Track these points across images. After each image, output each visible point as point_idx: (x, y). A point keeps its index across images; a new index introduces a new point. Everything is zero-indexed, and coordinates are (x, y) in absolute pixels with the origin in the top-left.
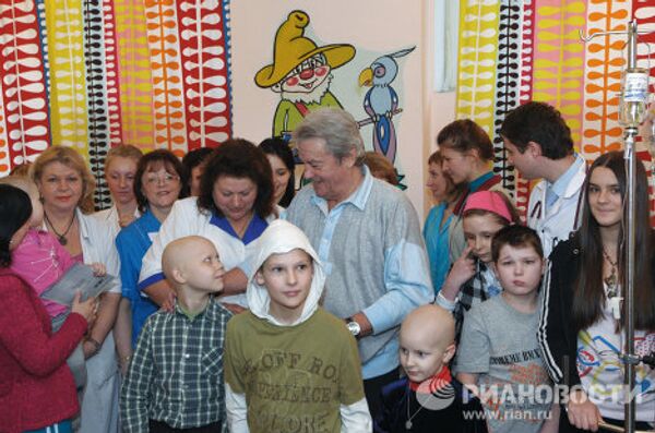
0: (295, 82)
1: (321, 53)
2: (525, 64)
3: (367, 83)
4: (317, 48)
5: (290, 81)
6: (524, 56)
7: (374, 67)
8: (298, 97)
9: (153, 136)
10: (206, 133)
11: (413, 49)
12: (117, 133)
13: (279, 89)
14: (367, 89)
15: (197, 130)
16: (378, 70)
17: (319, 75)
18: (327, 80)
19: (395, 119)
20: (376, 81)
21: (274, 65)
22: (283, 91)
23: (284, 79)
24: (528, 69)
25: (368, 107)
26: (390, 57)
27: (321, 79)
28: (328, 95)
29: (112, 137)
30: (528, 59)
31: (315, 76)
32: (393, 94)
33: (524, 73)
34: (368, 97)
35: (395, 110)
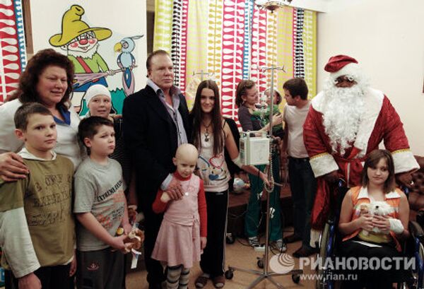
0: (76, 45)
1: (92, 31)
2: (183, 52)
3: (119, 50)
4: (90, 28)
5: (73, 44)
6: (182, 48)
7: (122, 42)
8: (79, 54)
11: (142, 36)
13: (66, 48)
14: (119, 54)
16: (124, 44)
17: (91, 43)
18: (96, 47)
19: (134, 71)
20: (123, 50)
21: (62, 34)
22: (68, 50)
23: (69, 43)
24: (184, 54)
25: (119, 62)
26: (131, 38)
27: (92, 45)
28: (96, 55)
30: (184, 50)
31: (88, 44)
32: (133, 58)
33: (182, 56)
34: (119, 58)
35: (133, 66)
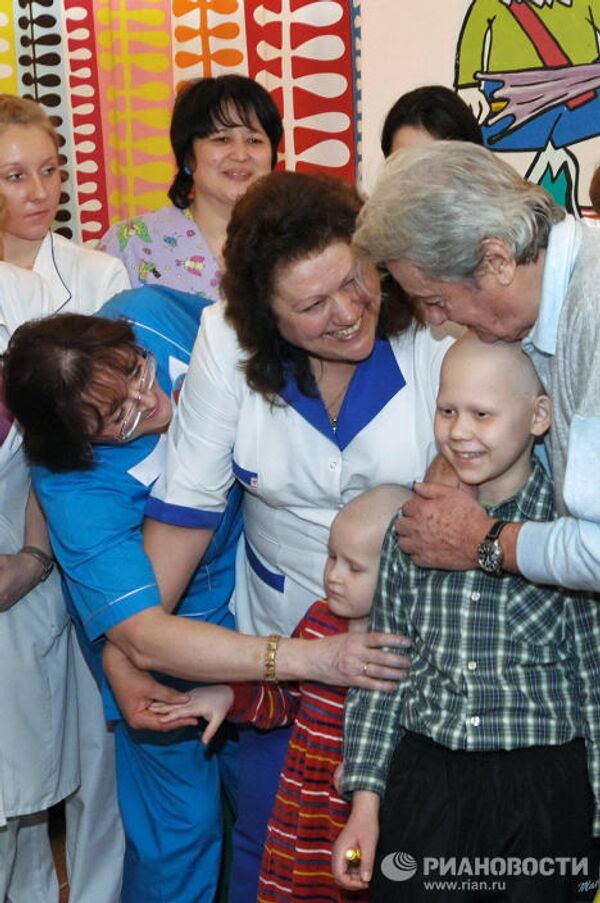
9: (170, 81)
10: (296, 74)
12: (85, 73)
15: (275, 67)
29: (75, 82)
